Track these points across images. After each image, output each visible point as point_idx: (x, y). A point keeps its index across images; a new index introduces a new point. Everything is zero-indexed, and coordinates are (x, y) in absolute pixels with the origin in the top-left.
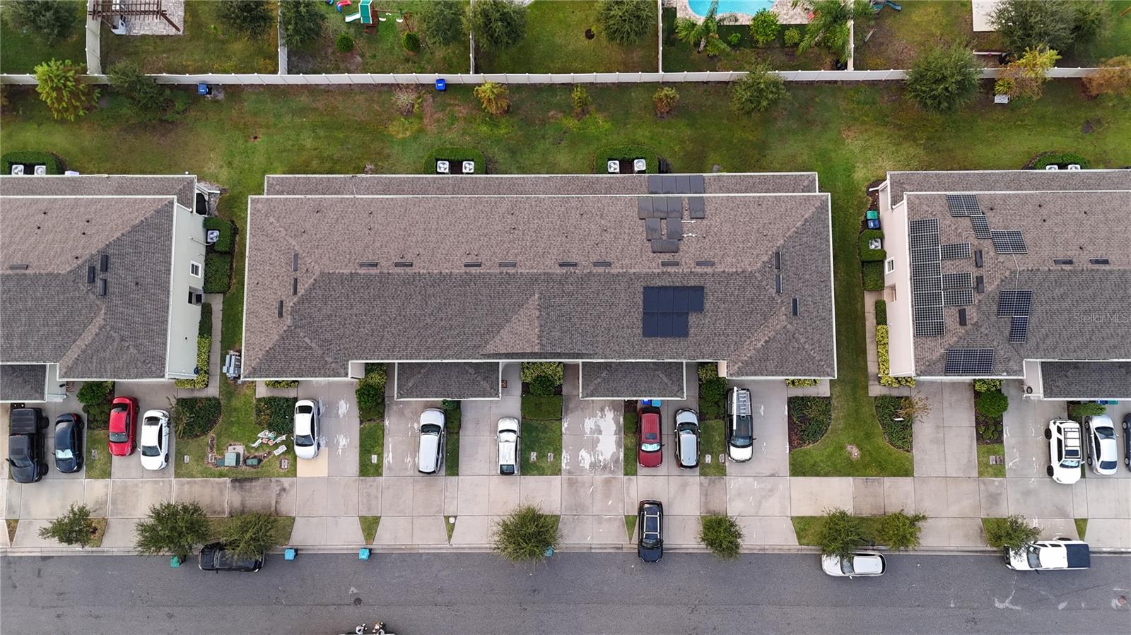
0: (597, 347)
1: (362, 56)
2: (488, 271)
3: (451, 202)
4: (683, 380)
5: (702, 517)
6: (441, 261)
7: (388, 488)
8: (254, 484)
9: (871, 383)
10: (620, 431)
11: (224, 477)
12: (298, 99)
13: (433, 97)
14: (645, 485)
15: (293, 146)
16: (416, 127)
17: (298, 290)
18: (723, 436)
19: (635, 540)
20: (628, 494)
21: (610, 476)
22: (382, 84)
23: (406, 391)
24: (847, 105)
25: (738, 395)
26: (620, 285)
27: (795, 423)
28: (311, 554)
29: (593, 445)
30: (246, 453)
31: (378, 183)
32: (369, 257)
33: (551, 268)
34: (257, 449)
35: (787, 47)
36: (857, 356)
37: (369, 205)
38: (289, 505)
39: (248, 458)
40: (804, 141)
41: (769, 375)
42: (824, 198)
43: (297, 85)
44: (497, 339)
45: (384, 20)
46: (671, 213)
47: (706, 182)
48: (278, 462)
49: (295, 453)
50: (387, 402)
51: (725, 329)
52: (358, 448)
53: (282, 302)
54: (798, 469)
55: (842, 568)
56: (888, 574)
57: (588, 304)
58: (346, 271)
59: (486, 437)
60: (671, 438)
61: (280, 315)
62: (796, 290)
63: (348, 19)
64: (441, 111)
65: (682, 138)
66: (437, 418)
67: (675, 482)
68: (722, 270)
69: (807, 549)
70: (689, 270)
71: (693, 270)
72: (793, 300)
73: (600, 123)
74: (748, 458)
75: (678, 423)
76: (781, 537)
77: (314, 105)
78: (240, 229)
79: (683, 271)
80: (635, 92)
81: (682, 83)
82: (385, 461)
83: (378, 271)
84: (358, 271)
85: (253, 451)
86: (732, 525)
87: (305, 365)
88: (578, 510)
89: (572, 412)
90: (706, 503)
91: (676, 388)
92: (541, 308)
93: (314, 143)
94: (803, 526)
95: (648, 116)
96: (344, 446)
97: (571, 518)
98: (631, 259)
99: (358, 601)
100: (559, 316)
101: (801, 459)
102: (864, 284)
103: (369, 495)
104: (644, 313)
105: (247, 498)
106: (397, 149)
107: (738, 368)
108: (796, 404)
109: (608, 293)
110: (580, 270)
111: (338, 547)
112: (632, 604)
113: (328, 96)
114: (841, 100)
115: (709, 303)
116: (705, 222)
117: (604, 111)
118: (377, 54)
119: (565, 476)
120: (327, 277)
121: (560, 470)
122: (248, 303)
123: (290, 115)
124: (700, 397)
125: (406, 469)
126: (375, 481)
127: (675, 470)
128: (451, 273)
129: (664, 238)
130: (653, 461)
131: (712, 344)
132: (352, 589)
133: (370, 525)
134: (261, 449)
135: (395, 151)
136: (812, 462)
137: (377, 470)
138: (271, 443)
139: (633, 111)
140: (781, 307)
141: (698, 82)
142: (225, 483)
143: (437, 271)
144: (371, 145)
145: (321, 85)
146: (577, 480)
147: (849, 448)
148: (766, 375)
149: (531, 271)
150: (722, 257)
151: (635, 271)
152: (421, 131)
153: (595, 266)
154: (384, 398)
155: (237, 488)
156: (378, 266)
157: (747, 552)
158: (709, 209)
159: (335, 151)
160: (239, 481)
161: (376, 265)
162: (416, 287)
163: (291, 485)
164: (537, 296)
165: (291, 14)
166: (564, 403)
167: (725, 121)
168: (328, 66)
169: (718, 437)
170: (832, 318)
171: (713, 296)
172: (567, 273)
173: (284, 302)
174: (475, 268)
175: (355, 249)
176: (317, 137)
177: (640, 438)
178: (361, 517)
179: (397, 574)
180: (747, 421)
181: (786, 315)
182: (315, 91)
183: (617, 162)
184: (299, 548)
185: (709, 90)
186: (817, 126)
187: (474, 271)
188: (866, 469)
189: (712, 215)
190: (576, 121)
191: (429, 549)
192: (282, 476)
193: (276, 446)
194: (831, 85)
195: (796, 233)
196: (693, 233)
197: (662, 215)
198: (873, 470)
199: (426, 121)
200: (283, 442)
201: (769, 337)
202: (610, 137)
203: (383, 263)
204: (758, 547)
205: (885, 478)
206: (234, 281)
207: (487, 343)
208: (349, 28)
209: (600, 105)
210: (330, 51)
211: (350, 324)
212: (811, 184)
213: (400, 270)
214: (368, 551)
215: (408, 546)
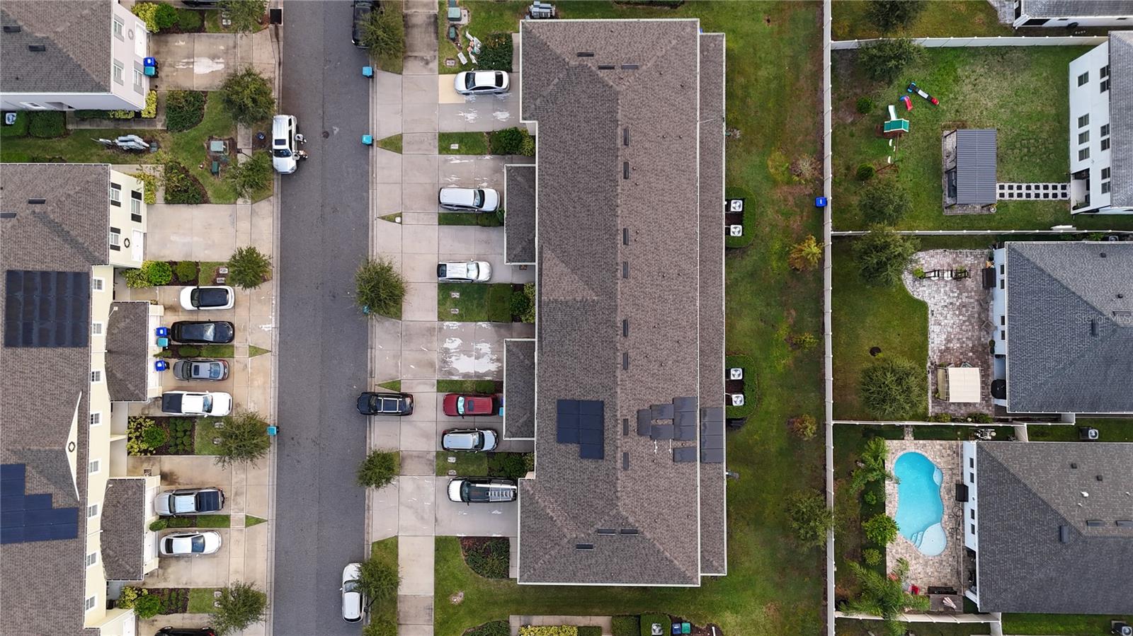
0: (548, 355)
1: (853, 123)
2: (619, 251)
3: (692, 214)
4: (522, 437)
5: (398, 453)
6: (629, 206)
7: (428, 160)
8: (433, 35)
9: (522, 618)
10: (478, 377)
11: (439, 8)
12: (808, 61)
13: (810, 195)
14: (428, 399)
15: (760, 58)
16: (779, 179)
17: (602, 71)
18: (472, 474)
19: (378, 390)
20: (420, 384)
21: (437, 367)
22: (823, 144)
23: (513, 174)
24: (802, 609)
25: (509, 489)
26: (606, 378)
27: (484, 543)
28: (369, 91)
29: (465, 351)
30: (461, 27)
31: (716, 142)
32: (634, 137)
33: (622, 311)
34: (464, 36)
35: (862, 551)
36: (548, 606)
37: (689, 135)
38: (413, 69)
39: (456, 28)
40: (763, 564)
41: (521, 520)
42: (695, 580)
43: (823, 59)
44: (556, 261)
45: (890, 144)
46: (680, 430)
47: (717, 465)
48: (452, 57)
49: (460, 72)
50: (508, 157)
51: (564, 479)
52: (464, 131)
53: (592, 55)
54: (442, 545)
55: (349, 581)
56: (345, 624)
57: (588, 347)
58: (619, 116)
59: (474, 250)
60: (471, 425)
61: (580, 55)
62: (601, 549)
63: (891, 108)
64: (795, 202)
65: (767, 443)
66: (490, 204)
67: (432, 428)
68: (619, 477)
69: (369, 549)
70: (619, 445)
71: (619, 449)
72: (592, 545)
73: (783, 361)
74: (451, 497)
75: (484, 432)
76: (380, 524)
77: (801, 77)
78: (676, 10)
79: (619, 439)
80: (816, 396)
81: (825, 444)
82: (452, 157)
83: (619, 146)
84: (620, 127)
85: (463, 33)
86: (388, 481)
87: (533, 80)
88: (407, 337)
89: (496, 331)
90: (411, 456)
91: (514, 431)
92: (584, 302)
93: (762, 78)
94: (390, 546)
95: (790, 409)
96: (467, 118)
97: (399, 330)
98: (631, 390)
99: (326, 135)
100: (577, 319)
101: (450, 548)
102: (619, 616)
103: (422, 142)
104: (579, 401)
105: (419, 29)
106: (756, 159)
107: (528, 490)
108: (501, 545)
109: (598, 367)
110: (620, 340)
111: (375, 113)
112: (321, 387)
113: (812, 91)
114: (807, 603)
115: (589, 464)
116: (670, 462)
117: (795, 365)
118: (854, 138)
119: (437, 324)
120: (614, 97)
121: (443, 320)
122: (593, 24)
123: (792, 54)
124: (509, 453)
125: (445, 176)
126: (435, 147)
127: (441, 429)
128: (617, 216)
129: (653, 422)
130: (449, 407)
131: (550, 466)
132: (337, 129)
133: (394, 144)
134: (464, 40)
135: (754, 158)
136: (449, 558)
137: (444, 150)
138: (469, 49)
139: (796, 394)
140: (584, 533)
141: (825, 460)
142: (434, 9)
143: (619, 202)
144: (761, 134)
145: (823, 83)
146: (434, 335)
147: (461, 594)
148: (521, 517)
149: (619, 293)
150: (632, 478)
151: (619, 392)
152: (775, 183)
153: (624, 354)
154: (511, 154)
155: (428, 20)
156: (625, 146)
157: (367, 493)
158: (684, 467)
159: (754, 99)
160: (435, 21)
161: (626, 143)
162: (605, 183)
163: (431, 70)
164: (596, 298)
165: (888, 52)
166: (504, 324)
167: (785, 486)
168: (842, 90)
169: (472, 469)
170: (576, 582)
171: (596, 467)
172: (617, 327)
173: (592, 58)
174: (622, 239)
175: (643, 123)
176: (768, 81)
177: (470, 396)
178: (401, 135)
179: (350, 170)
180: (484, 497)
181: (577, 537)
182: (817, 78)
183: (741, 378)
184: (375, 79)
185: (818, 471)
186: (780, 579)
187: (619, 238)
188: (441, 609)
189: (677, 469)
190: (785, 337)
191: (373, 199)
192: (439, 61)
193: (467, 55)
194: (822, 594)
195: (658, 551)
196: (658, 450)
197: (677, 420)
198: (440, 616)
199: (785, 188)
200: (469, 60)
201: (556, 521)
202: (768, 370)
203: (628, 151)
204: (370, 504)
205: (433, 627)
206: (625, 7)
207: (553, 251)
208: (882, 109)
209: (801, 362)
210: (858, 91)
211: (571, 120)
212: (714, 568)
213: (620, 167)
214: (370, 143)
215: (375, 180)
